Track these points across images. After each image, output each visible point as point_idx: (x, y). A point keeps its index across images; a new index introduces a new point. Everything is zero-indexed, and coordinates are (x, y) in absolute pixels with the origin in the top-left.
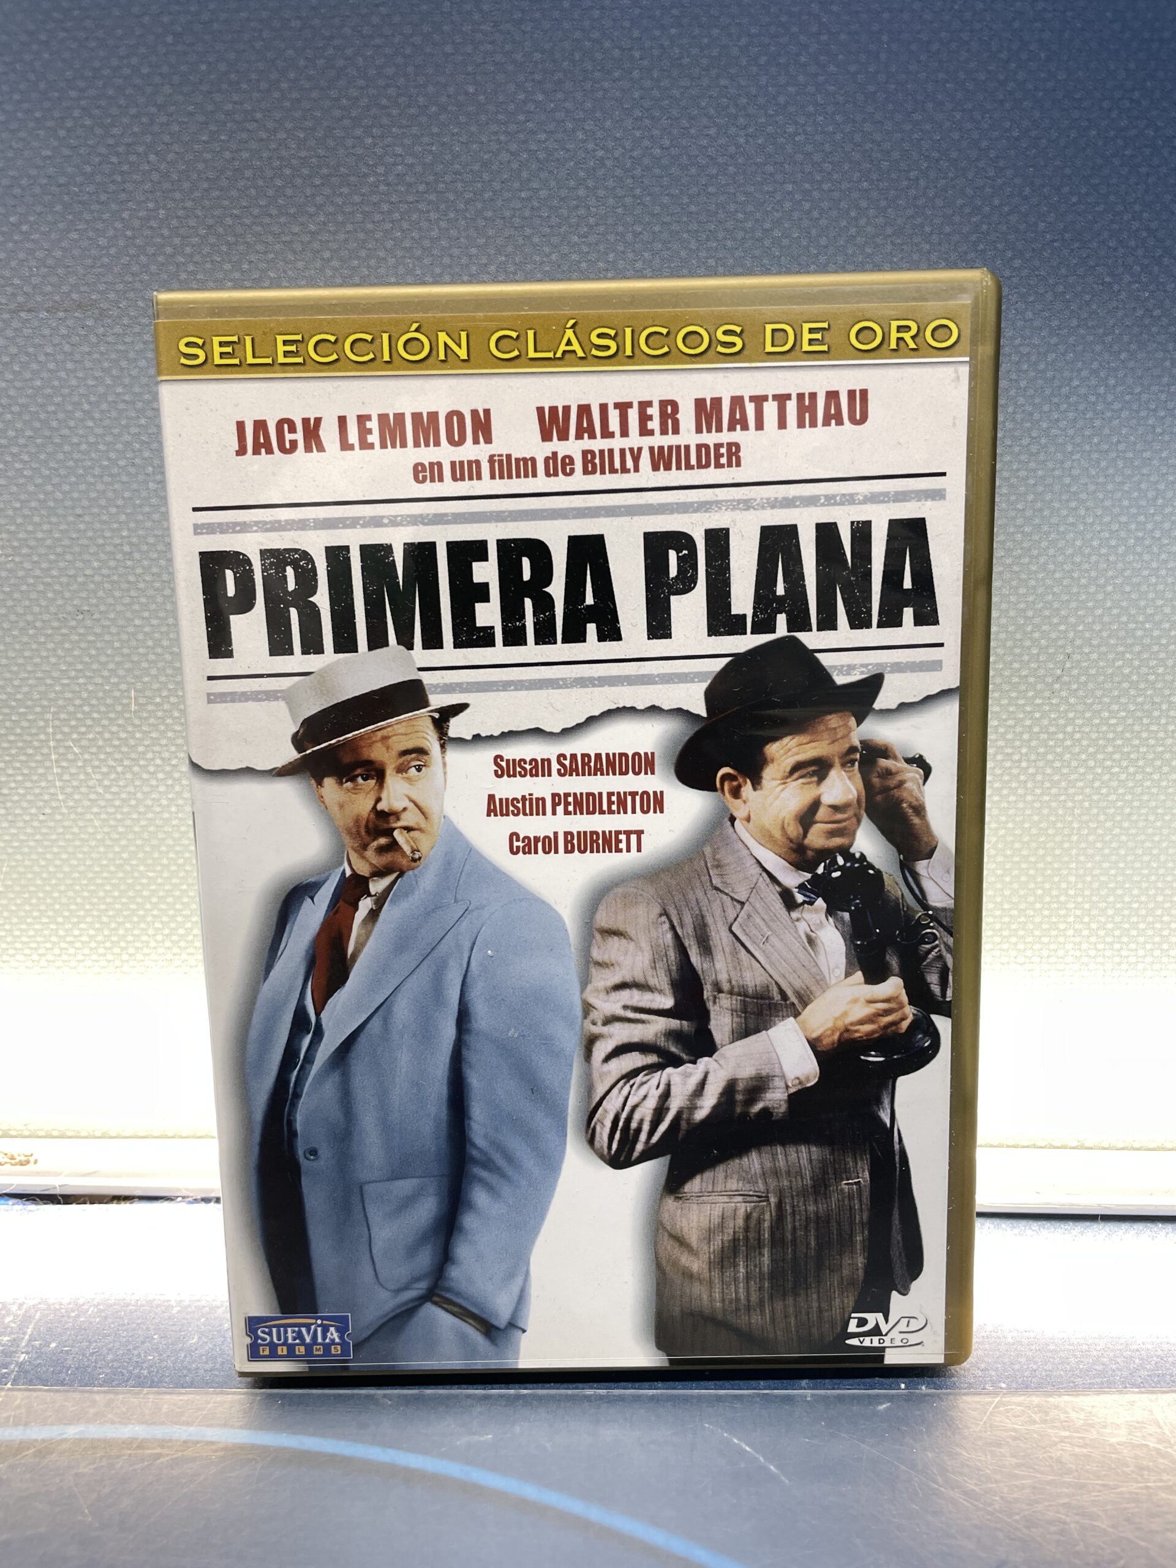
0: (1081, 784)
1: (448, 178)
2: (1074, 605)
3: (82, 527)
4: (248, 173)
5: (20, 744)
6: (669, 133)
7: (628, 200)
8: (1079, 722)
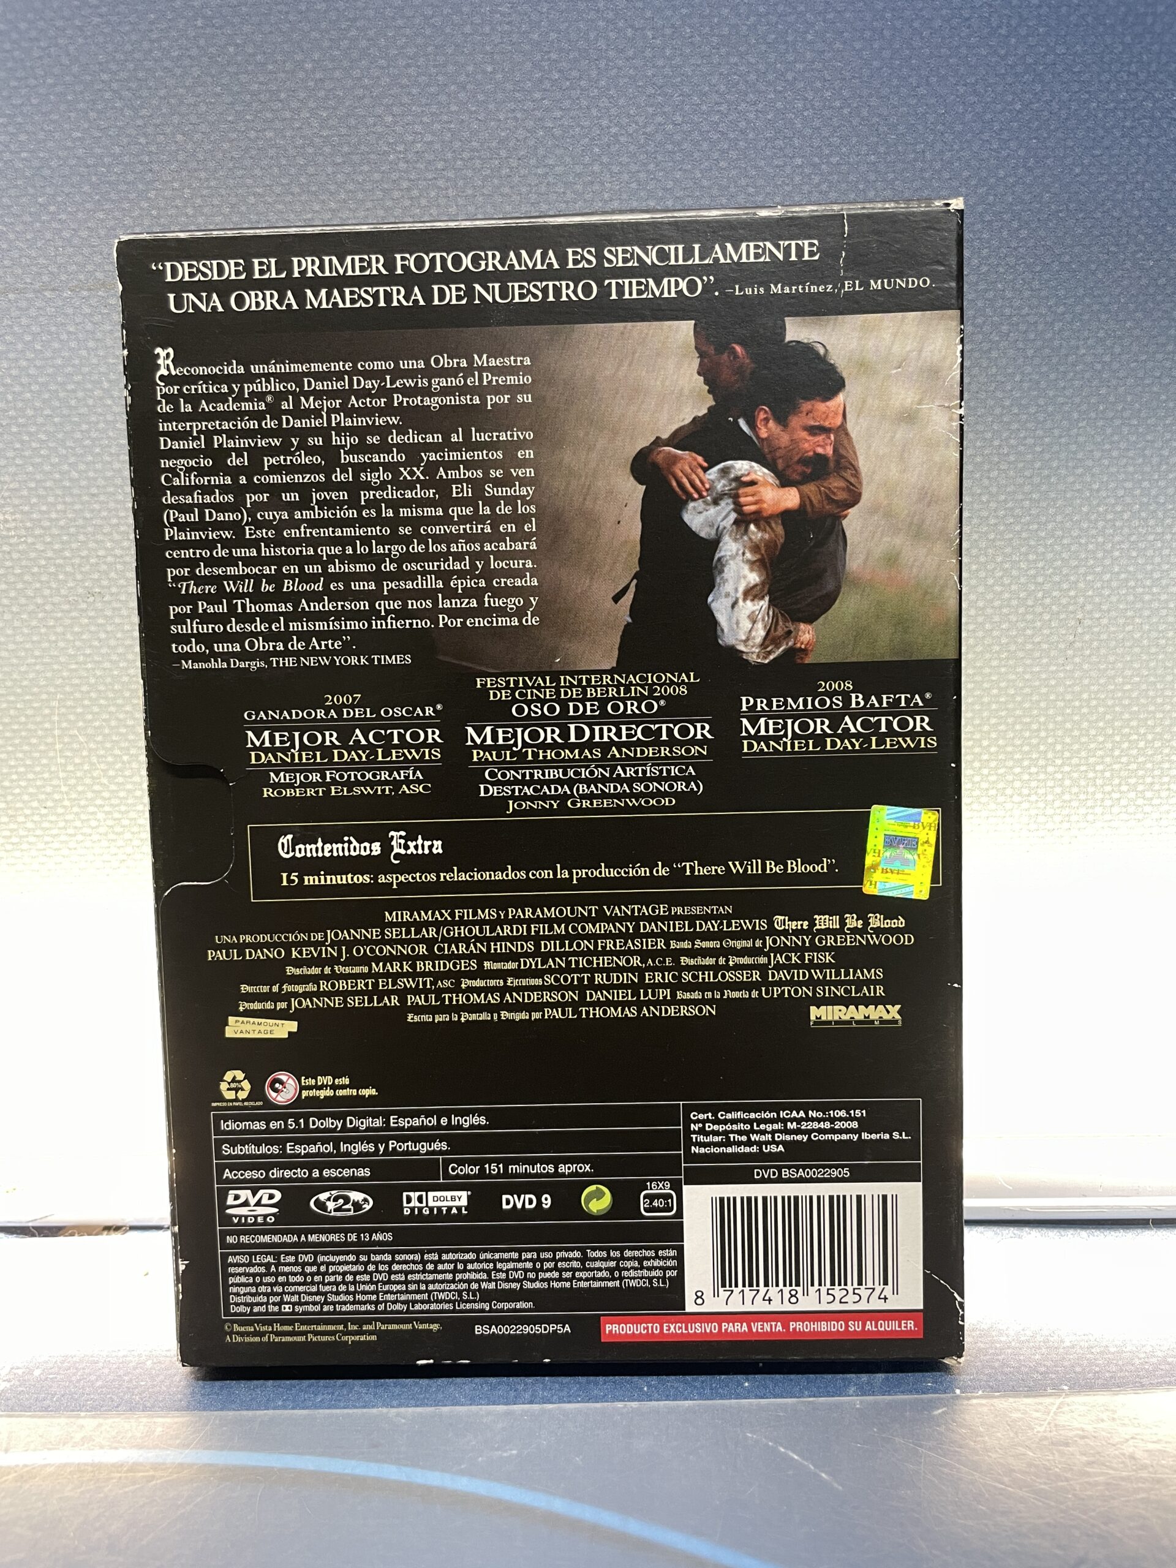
0: (1100, 753)
1: (466, 155)
2: (1082, 570)
3: (97, 506)
4: (272, 152)
5: (23, 734)
6: (681, 109)
7: (643, 175)
8: (1094, 688)
